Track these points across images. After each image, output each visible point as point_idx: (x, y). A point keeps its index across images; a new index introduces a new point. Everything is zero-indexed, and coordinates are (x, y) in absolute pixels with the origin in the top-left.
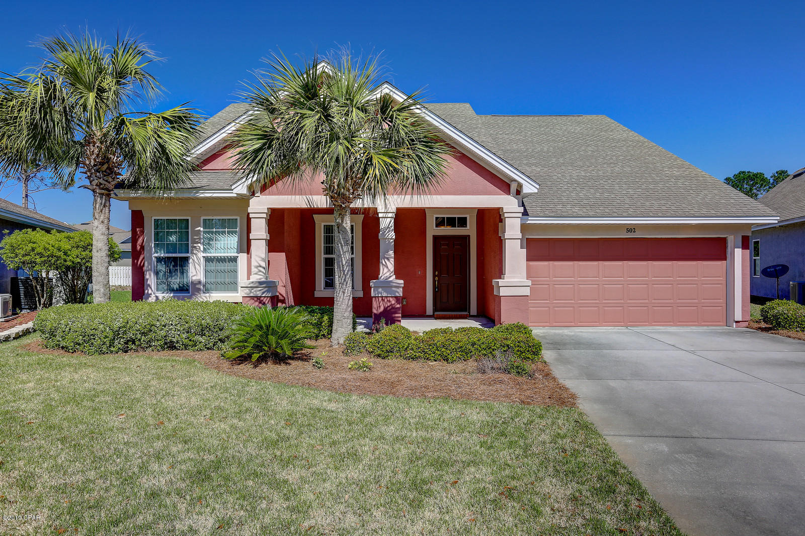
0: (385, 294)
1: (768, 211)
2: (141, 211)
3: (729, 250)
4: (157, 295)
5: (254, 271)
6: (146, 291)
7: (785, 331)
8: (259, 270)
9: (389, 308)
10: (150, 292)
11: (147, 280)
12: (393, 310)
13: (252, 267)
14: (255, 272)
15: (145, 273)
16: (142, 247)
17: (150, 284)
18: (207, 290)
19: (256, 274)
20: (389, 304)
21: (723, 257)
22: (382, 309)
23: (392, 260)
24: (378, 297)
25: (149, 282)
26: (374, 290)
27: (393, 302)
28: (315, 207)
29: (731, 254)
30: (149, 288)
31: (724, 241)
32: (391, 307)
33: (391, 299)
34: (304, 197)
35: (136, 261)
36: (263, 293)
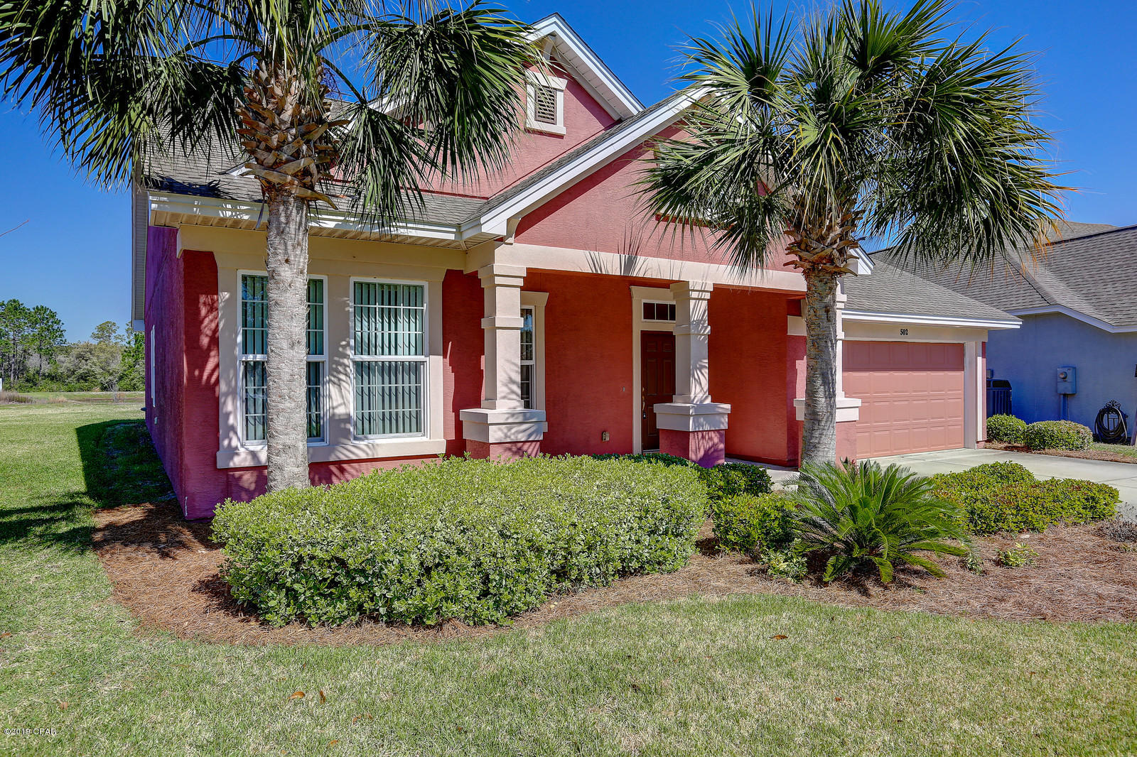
0: (707, 428)
1: (1000, 313)
2: (209, 256)
3: (967, 359)
4: (251, 448)
5: (502, 392)
6: (226, 443)
7: (1052, 451)
8: (510, 389)
9: (710, 452)
10: (235, 442)
11: (228, 415)
12: (716, 454)
13: (499, 384)
14: (503, 395)
15: (222, 400)
16: (214, 341)
17: (235, 424)
18: (363, 433)
19: (504, 397)
20: (710, 444)
21: (959, 366)
22: (702, 453)
23: (706, 371)
24: (697, 432)
25: (231, 421)
26: (693, 421)
27: (716, 440)
28: (604, 273)
29: (970, 363)
30: (231, 434)
31: (961, 347)
32: (712, 450)
33: (712, 434)
34: (587, 252)
35: (197, 373)
36: (530, 435)
